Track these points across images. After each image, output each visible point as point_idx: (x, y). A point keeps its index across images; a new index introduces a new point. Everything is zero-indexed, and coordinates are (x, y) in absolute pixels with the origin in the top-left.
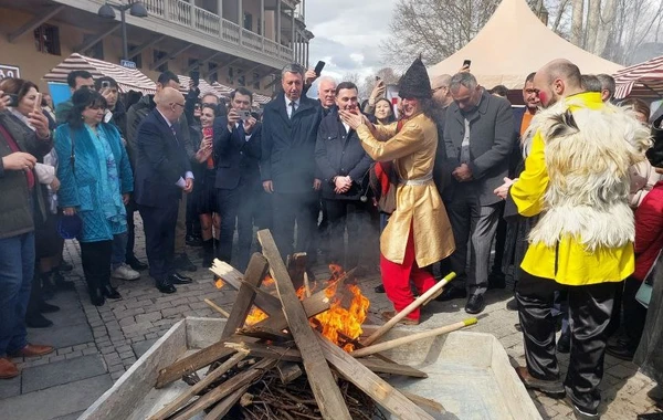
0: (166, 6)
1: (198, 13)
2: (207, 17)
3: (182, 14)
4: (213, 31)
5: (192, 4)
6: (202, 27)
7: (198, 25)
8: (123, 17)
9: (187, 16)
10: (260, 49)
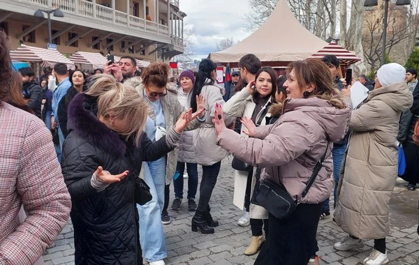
0: (76, 5)
1: (98, 8)
2: (105, 10)
3: (87, 10)
4: (109, 19)
5: (94, 3)
6: (101, 17)
7: (98, 16)
8: (49, 16)
9: (91, 11)
10: (143, 28)
